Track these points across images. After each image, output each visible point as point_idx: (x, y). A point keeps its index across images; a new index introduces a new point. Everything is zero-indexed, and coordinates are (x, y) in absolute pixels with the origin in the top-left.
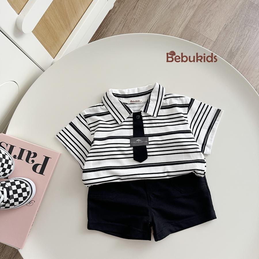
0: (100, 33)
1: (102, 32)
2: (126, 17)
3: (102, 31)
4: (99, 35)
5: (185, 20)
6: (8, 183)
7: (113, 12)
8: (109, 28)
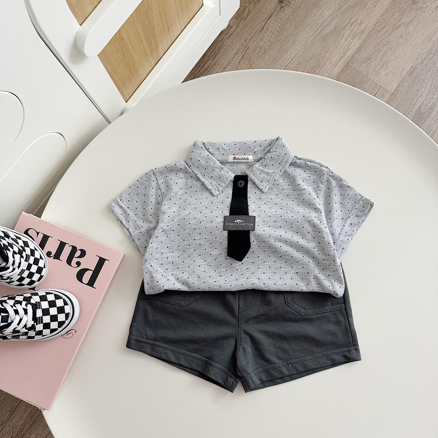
0: (202, 67)
1: (206, 65)
2: (246, 43)
3: (206, 63)
4: (200, 71)
5: (345, 55)
6: (35, 296)
7: (226, 35)
8: (217, 60)
